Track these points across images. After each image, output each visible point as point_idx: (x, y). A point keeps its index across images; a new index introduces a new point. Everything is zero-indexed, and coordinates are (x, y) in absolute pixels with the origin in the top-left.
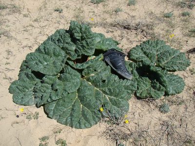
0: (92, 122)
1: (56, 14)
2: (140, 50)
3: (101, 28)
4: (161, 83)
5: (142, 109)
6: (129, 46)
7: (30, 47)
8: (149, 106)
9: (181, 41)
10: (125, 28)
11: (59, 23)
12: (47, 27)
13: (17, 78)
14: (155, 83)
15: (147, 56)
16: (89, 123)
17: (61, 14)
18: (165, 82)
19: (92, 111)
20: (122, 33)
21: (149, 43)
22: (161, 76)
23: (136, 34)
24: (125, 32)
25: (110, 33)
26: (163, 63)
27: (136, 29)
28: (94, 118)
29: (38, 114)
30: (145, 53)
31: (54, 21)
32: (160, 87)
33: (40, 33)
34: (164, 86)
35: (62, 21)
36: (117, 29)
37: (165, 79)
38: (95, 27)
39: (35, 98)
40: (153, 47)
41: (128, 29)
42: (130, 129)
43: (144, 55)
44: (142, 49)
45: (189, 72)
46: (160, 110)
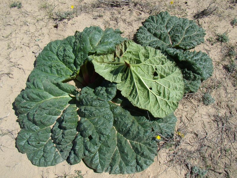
0: (152, 156)
1: (14, 12)
3: (83, 15)
4: (194, 71)
5: (186, 110)
6: (130, 30)
7: (9, 74)
8: (191, 102)
9: (179, 4)
10: (112, 6)
11: (25, 24)
12: (13, 35)
13: (18, 126)
14: (186, 73)
15: (160, 38)
17: (23, 10)
18: (199, 69)
20: (112, 14)
21: (153, 20)
22: (193, 64)
23: (130, 10)
24: (116, 12)
25: (99, 19)
26: (180, 42)
27: (127, 4)
28: (150, 150)
30: (155, 35)
31: (18, 22)
32: (195, 77)
33: (9, 47)
34: (198, 74)
35: (29, 19)
36: (103, 9)
37: (198, 66)
38: (77, 16)
40: (161, 24)
41: (117, 6)
42: (189, 142)
43: (156, 39)
44: (149, 30)
45: (208, 43)
46: (204, 103)
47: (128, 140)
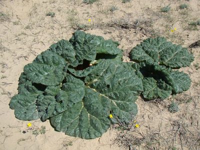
0: (102, 130)
1: (48, 19)
2: (142, 50)
3: (97, 30)
5: (151, 111)
6: (130, 46)
7: (26, 57)
8: (158, 107)
9: (182, 35)
10: (123, 27)
11: (52, 28)
12: (41, 34)
13: (17, 92)
15: (150, 55)
16: (99, 131)
17: (54, 18)
18: (171, 80)
19: (100, 119)
20: (120, 33)
21: (149, 41)
23: (135, 32)
24: (123, 32)
25: (108, 34)
26: (167, 61)
27: (135, 27)
28: (103, 126)
29: (44, 128)
30: (147, 52)
31: (47, 26)
32: (167, 87)
33: (34, 41)
34: (170, 85)
35: (56, 25)
36: (114, 29)
38: (92, 29)
39: (39, 111)
40: (155, 45)
41: (126, 28)
42: (141, 133)
43: (146, 55)
44: (143, 48)
45: (193, 67)
46: (169, 110)
47: (89, 114)
